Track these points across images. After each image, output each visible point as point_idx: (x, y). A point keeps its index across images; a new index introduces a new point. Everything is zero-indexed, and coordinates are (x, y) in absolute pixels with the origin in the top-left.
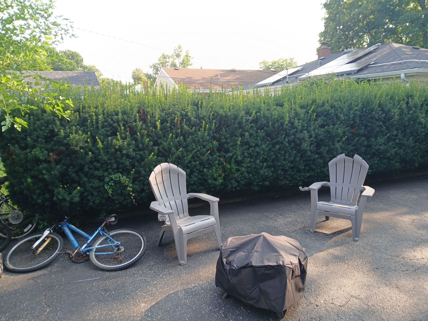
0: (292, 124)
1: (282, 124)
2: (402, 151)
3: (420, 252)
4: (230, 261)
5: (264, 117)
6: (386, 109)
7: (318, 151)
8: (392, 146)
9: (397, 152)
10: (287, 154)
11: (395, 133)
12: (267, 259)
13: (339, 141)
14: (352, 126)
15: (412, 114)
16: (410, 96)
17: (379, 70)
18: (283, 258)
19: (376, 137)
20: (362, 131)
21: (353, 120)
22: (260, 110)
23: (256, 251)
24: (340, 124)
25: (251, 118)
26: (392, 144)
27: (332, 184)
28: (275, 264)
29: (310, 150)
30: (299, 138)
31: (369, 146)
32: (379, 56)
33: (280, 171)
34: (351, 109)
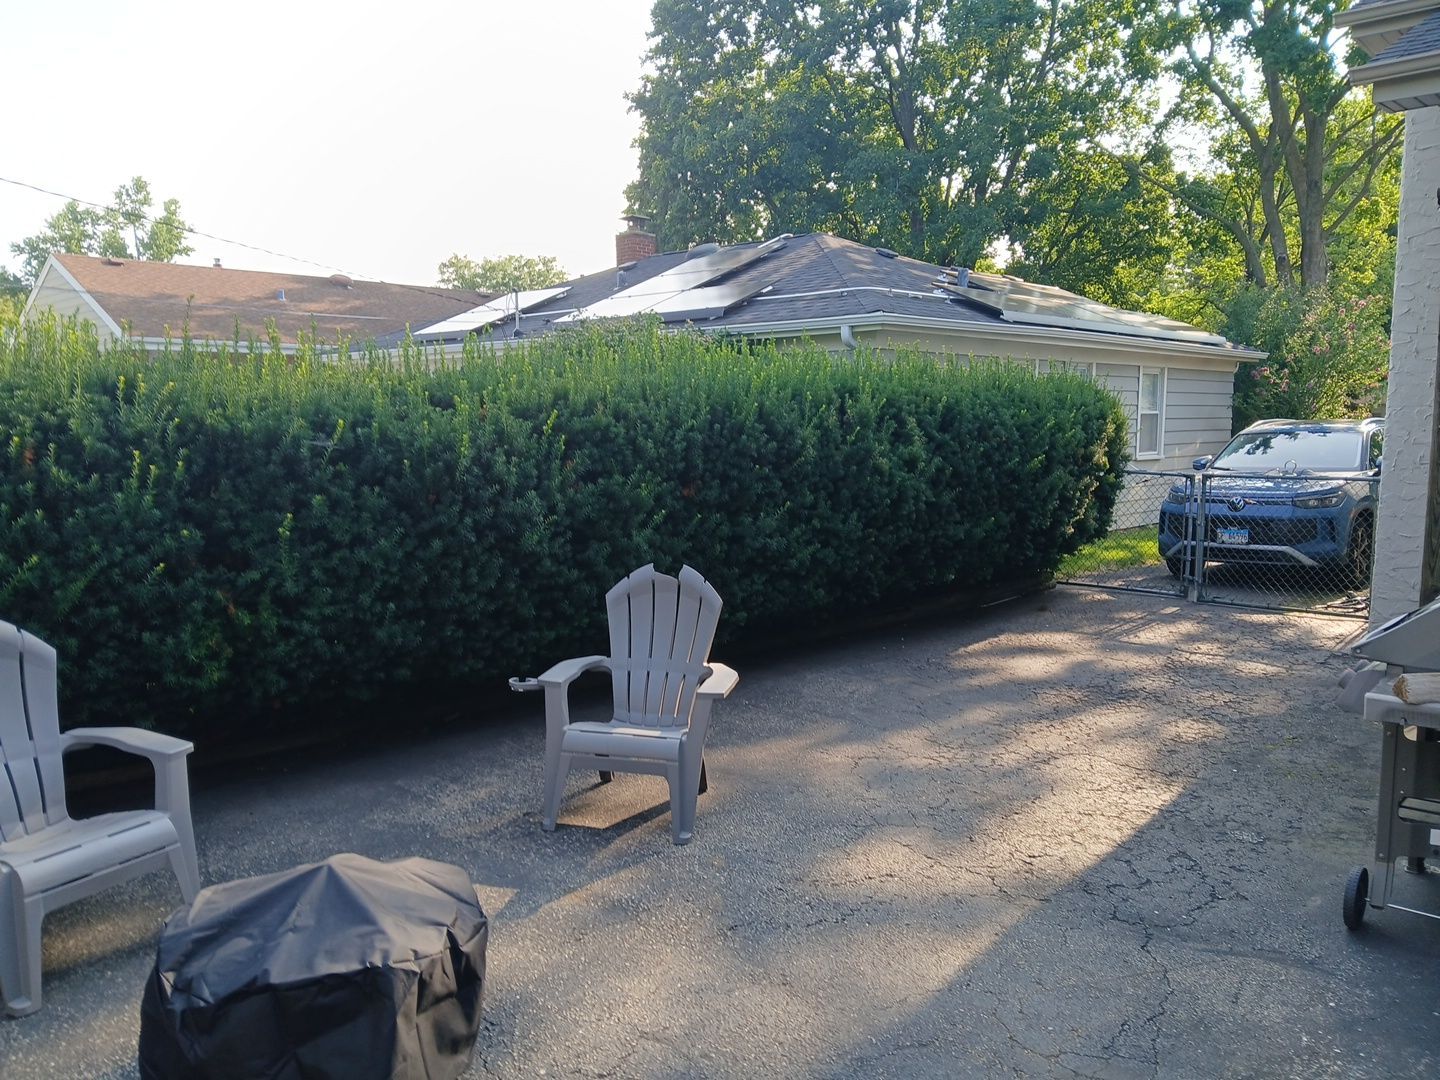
0: (487, 467)
1: (450, 468)
2: (829, 552)
3: (862, 858)
4: (189, 976)
5: (385, 439)
6: (780, 428)
7: (579, 557)
8: (804, 538)
9: (818, 555)
10: (473, 571)
11: (810, 498)
12: (327, 952)
13: (643, 525)
14: (684, 479)
15: (854, 443)
16: (848, 391)
17: (783, 313)
18: (388, 940)
19: (755, 512)
20: (713, 494)
21: (684, 459)
22: (371, 417)
23: (294, 929)
24: (643, 472)
25: (330, 443)
26: (804, 533)
27: (615, 663)
28: (356, 966)
29: (553, 556)
30: (512, 517)
31: (735, 540)
32: (786, 270)
33: (453, 627)
34: (674, 424)
